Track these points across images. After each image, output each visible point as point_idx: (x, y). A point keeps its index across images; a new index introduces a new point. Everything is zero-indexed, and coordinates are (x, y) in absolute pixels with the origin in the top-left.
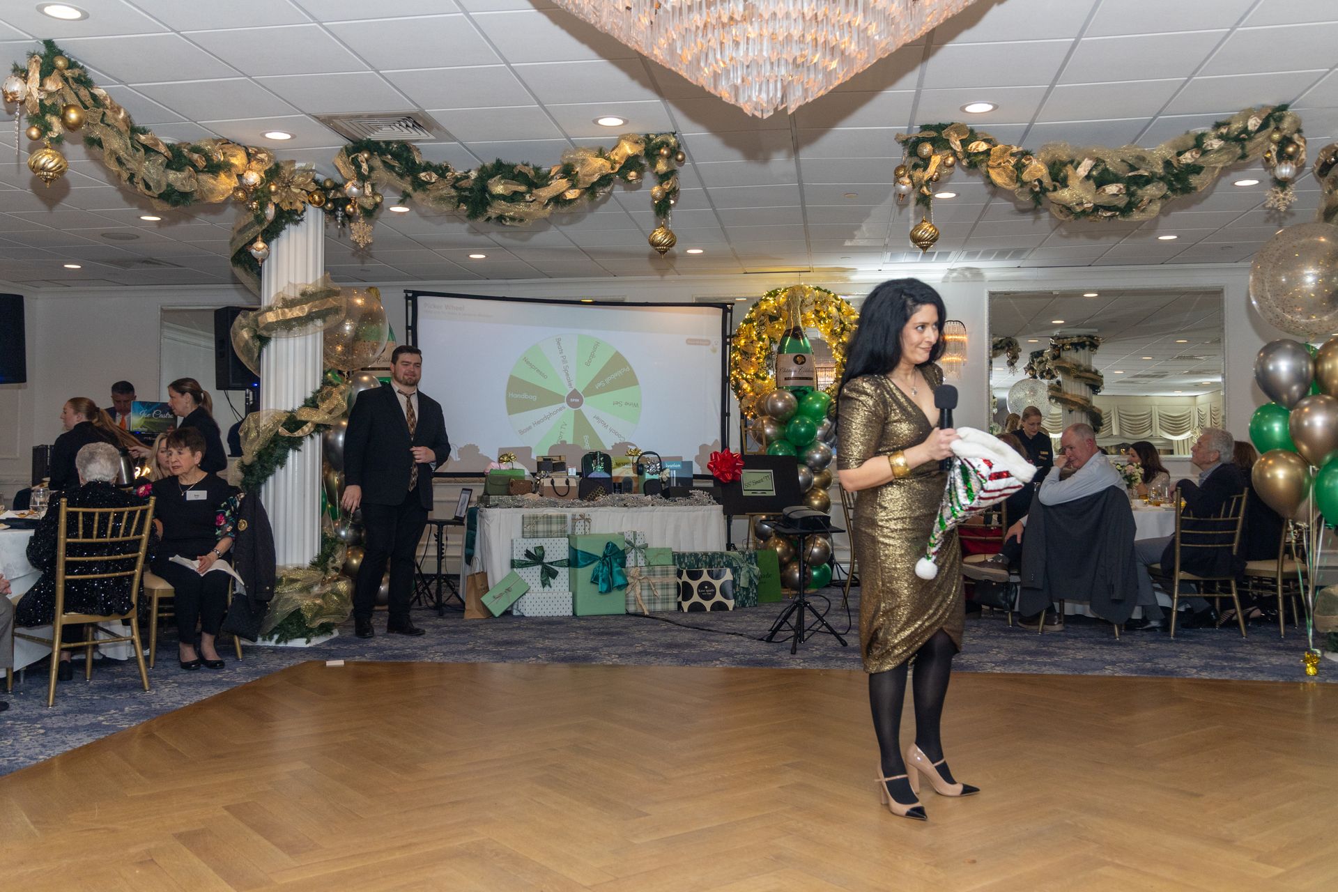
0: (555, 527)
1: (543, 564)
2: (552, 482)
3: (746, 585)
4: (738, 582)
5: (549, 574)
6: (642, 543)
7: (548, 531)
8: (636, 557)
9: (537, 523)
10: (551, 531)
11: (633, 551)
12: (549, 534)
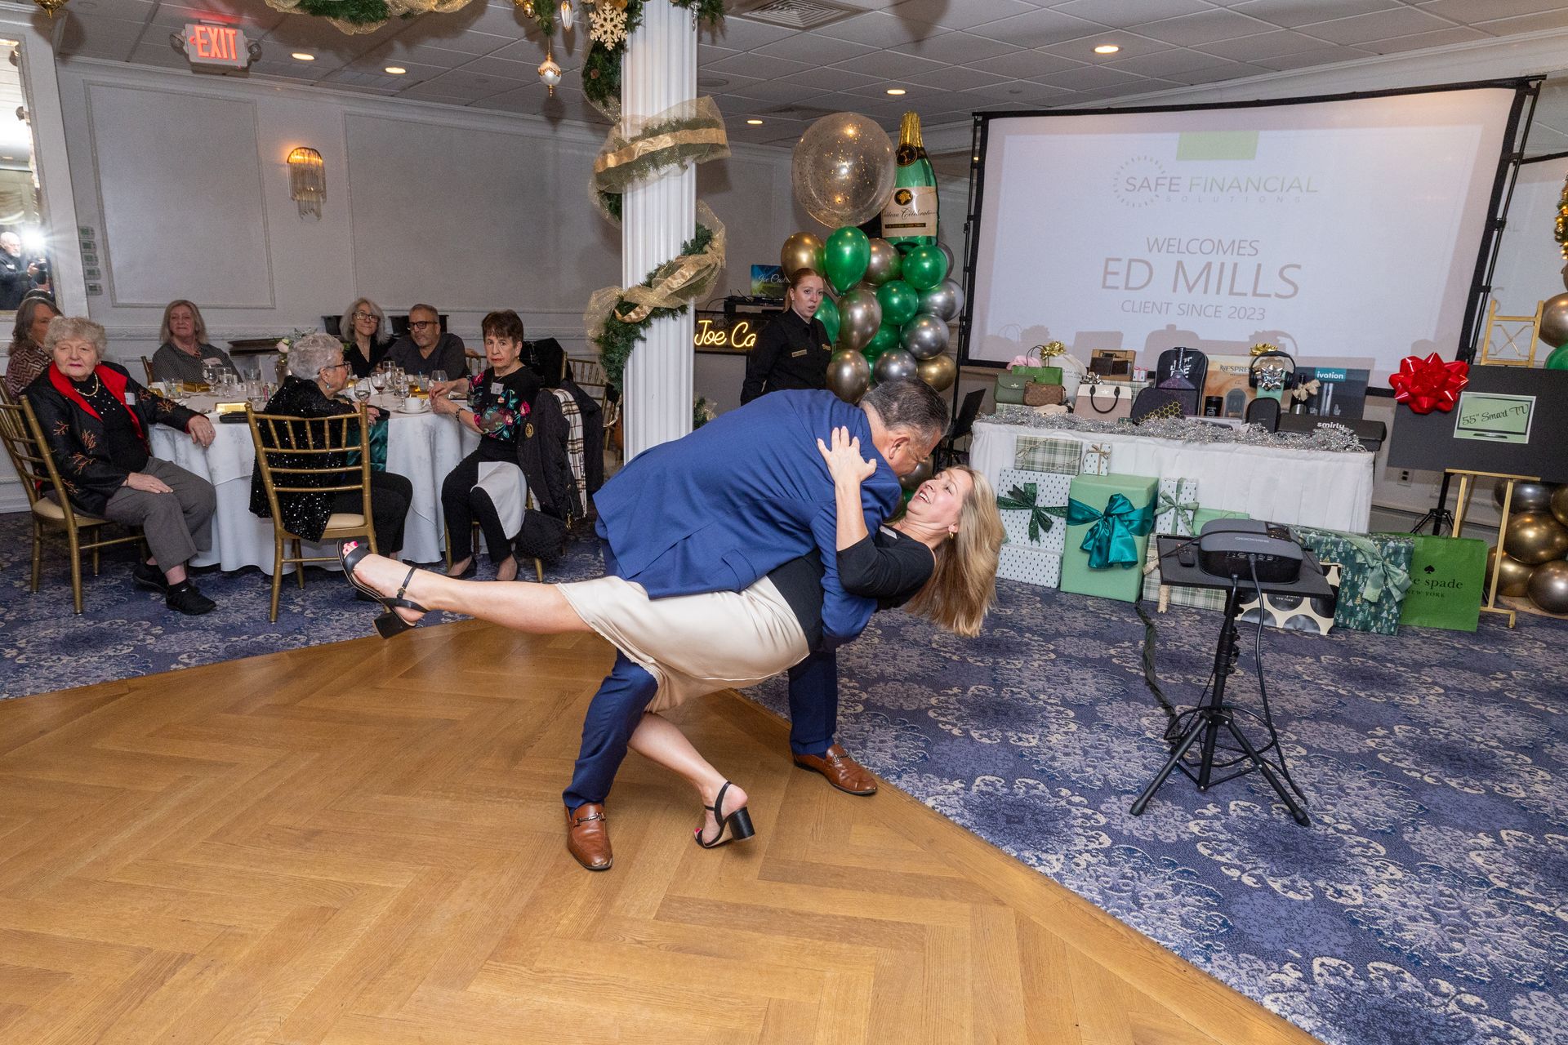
0: (1060, 459)
1: (1035, 509)
2: (1093, 390)
3: (1374, 599)
4: (1360, 590)
5: (1040, 523)
6: (1190, 501)
7: (1048, 464)
8: (1175, 520)
9: (1034, 450)
10: (1053, 465)
11: (1173, 511)
12: (1050, 468)
